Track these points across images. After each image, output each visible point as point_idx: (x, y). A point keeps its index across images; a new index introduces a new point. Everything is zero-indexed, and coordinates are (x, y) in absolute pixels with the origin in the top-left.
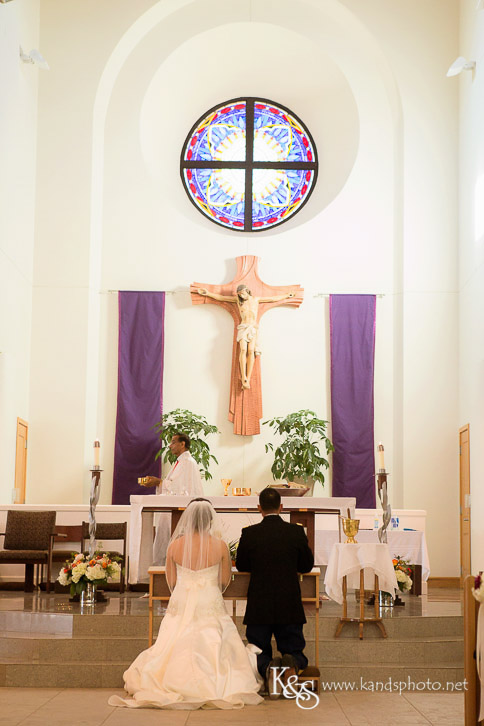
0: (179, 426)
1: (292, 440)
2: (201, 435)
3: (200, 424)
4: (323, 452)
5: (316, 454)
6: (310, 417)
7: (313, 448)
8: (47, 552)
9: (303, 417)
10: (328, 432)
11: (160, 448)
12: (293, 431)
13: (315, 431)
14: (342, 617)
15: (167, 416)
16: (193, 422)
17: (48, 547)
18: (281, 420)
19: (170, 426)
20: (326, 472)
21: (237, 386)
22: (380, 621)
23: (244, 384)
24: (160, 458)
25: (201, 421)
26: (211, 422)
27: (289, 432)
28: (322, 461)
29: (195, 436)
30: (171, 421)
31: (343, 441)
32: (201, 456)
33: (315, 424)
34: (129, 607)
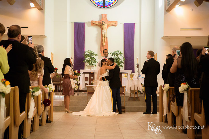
0: (89, 54)
1: (115, 57)
2: (94, 56)
3: (94, 54)
4: (122, 60)
5: (121, 60)
6: (119, 52)
7: (120, 59)
8: (60, 83)
9: (118, 52)
10: (123, 55)
11: (84, 60)
12: (115, 55)
13: (120, 55)
14: (130, 96)
15: (86, 52)
16: (92, 54)
17: (60, 82)
18: (113, 53)
19: (87, 54)
20: (123, 65)
21: (102, 45)
22: (138, 97)
23: (104, 44)
24: (84, 62)
25: (94, 53)
26: (96, 53)
27: (114, 55)
28: (122, 62)
29: (92, 57)
30: (87, 53)
31: (127, 57)
32: (94, 61)
33: (121, 54)
34: (79, 95)
